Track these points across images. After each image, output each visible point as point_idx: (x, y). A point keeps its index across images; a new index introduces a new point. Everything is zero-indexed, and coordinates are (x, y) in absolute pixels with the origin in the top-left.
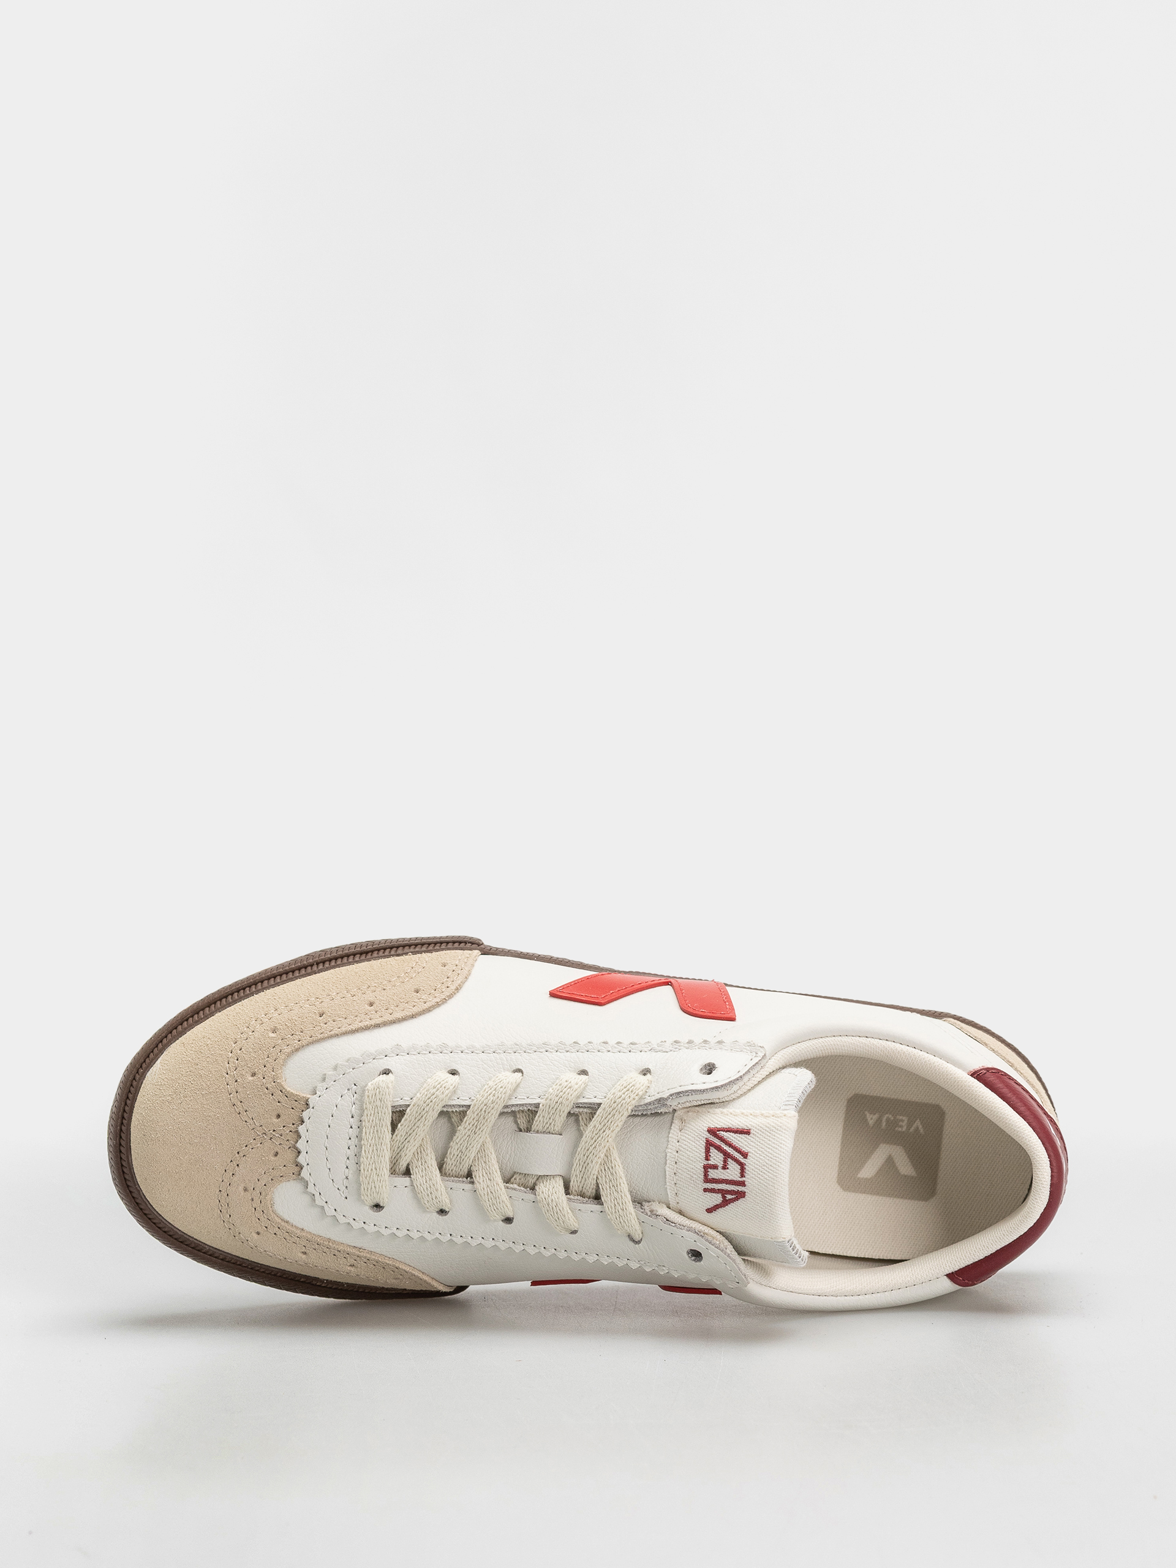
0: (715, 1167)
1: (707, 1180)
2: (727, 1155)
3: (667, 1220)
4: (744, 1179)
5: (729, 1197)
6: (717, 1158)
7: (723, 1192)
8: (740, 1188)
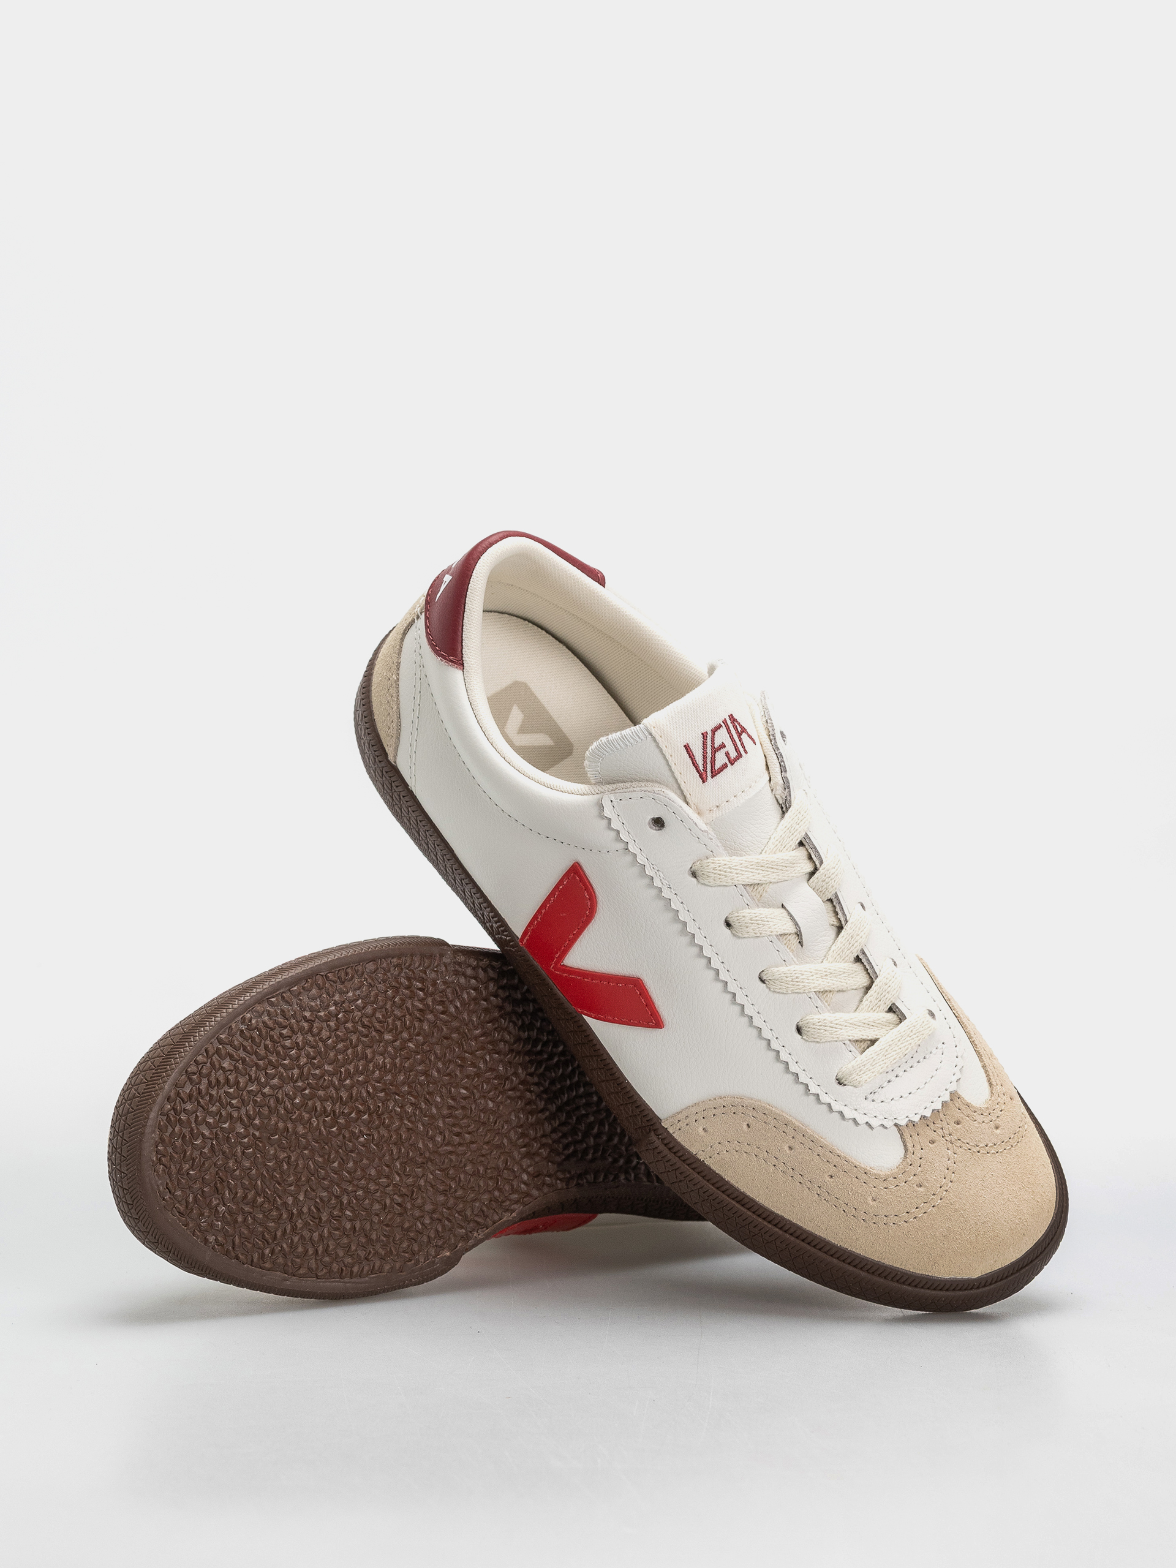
0: (727, 754)
1: (739, 756)
2: (715, 750)
3: (782, 772)
4: (722, 724)
5: (739, 729)
6: (721, 759)
7: (739, 735)
8: (729, 722)
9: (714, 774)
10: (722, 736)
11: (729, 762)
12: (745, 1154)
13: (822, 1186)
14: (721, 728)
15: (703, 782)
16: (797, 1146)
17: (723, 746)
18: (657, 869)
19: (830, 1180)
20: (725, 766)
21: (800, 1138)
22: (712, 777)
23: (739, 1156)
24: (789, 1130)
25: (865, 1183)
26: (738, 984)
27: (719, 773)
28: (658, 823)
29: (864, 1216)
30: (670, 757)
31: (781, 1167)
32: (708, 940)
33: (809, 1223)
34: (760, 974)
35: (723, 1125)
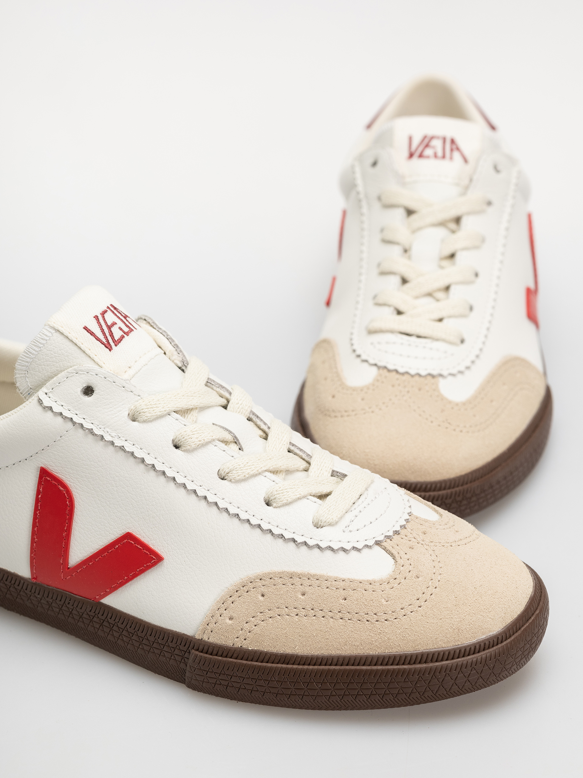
0: (121, 329)
1: (131, 330)
2: (110, 328)
4: (108, 309)
5: (123, 315)
6: (117, 333)
7: (124, 318)
8: (112, 308)
9: (117, 343)
10: (110, 318)
11: (125, 334)
12: (270, 619)
13: (342, 609)
14: (108, 312)
15: (110, 350)
16: (307, 589)
17: (114, 324)
18: (103, 427)
19: (345, 601)
20: (123, 337)
21: (307, 582)
22: (116, 345)
23: (267, 623)
24: (296, 580)
25: (373, 591)
26: (204, 487)
27: (120, 342)
28: (88, 391)
29: (385, 617)
30: (76, 340)
31: (303, 612)
32: (166, 464)
33: (346, 647)
34: (218, 474)
35: (243, 606)
